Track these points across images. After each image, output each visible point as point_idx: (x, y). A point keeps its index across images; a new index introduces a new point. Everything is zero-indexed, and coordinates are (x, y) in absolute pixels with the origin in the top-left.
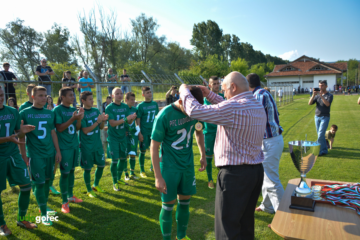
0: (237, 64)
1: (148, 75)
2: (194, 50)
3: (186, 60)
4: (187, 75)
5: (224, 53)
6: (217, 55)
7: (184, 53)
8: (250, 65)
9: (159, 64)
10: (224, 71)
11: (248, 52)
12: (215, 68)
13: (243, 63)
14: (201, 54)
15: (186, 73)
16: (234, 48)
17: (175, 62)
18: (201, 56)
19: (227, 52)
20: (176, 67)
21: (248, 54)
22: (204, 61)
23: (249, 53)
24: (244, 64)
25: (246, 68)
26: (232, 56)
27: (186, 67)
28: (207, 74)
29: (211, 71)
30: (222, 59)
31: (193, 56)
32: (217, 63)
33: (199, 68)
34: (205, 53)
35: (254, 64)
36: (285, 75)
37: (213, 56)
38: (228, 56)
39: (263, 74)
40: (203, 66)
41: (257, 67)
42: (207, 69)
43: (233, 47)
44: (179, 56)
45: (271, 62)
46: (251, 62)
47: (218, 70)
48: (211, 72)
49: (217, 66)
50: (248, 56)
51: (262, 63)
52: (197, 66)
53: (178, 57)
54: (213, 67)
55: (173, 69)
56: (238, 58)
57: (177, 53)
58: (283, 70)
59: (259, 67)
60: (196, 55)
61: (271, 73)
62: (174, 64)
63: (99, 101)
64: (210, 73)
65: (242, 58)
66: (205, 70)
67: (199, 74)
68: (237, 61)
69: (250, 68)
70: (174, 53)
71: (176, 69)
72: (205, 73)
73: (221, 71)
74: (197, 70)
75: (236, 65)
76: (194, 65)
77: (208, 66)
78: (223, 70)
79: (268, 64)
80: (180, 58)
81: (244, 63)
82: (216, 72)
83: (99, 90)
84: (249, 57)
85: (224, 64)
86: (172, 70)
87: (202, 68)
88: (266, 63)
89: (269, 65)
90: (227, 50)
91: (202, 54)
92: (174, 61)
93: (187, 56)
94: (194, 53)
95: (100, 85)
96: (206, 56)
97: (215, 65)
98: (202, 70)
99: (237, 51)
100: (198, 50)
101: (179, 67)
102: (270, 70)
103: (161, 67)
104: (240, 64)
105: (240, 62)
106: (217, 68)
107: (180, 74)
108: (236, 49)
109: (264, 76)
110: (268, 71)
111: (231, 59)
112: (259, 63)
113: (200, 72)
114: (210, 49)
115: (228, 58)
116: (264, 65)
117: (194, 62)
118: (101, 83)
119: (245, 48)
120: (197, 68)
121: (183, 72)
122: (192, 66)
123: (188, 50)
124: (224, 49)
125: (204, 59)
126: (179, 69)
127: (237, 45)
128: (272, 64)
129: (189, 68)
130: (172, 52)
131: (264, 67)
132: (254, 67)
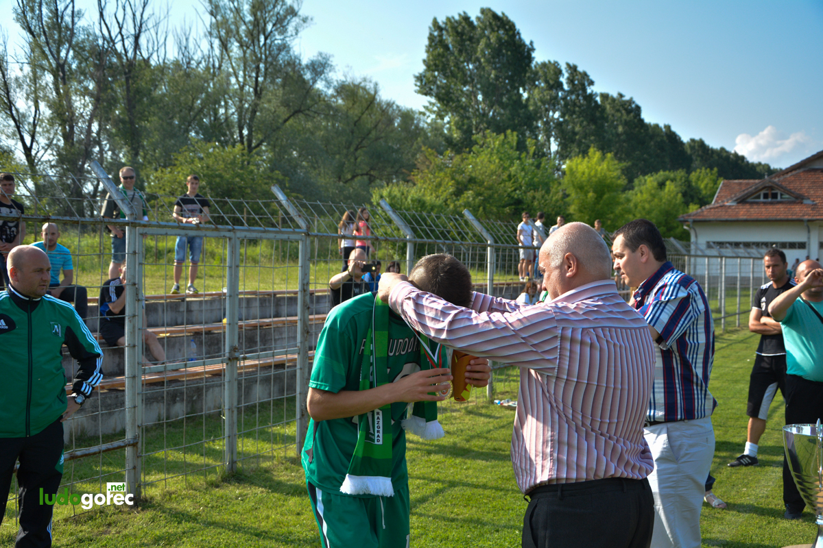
0: (586, 170)
2: (428, 114)
3: (399, 149)
4: (402, 204)
5: (538, 127)
6: (515, 133)
7: (391, 121)
8: (630, 176)
9: (299, 156)
10: (538, 195)
11: (624, 128)
12: (504, 181)
13: (605, 166)
14: (454, 128)
15: (399, 195)
16: (574, 112)
17: (359, 151)
19: (547, 123)
20: (359, 172)
21: (622, 134)
22: (464, 155)
23: (625, 132)
24: (608, 174)
25: (618, 186)
26: (565, 139)
27: (396, 173)
28: (477, 200)
29: (490, 192)
30: (532, 149)
31: (425, 134)
32: (512, 164)
33: (447, 179)
34: (470, 127)
35: (645, 174)
36: (754, 217)
37: (502, 137)
38: (552, 139)
39: (677, 211)
40: (463, 172)
41: (655, 184)
42: (475, 182)
43: (569, 109)
44: (373, 133)
45: (708, 170)
46: (633, 164)
47: (515, 190)
48: (490, 197)
49: (513, 173)
50: (624, 141)
51: (677, 169)
52: (441, 170)
53: (371, 136)
54: (499, 176)
55: (349, 176)
56: (591, 150)
57: (369, 121)
58: (749, 200)
59: (662, 185)
60: (436, 129)
61: (708, 207)
62: (352, 160)
63: (134, 284)
64: (486, 200)
65: (604, 148)
66: (470, 187)
67: (446, 201)
68: (586, 159)
69: (629, 186)
70: (356, 119)
71: (359, 178)
72: (468, 197)
73: (525, 192)
74: (440, 185)
75: (583, 173)
76: (428, 167)
77: (482, 174)
78: (536, 189)
79: (693, 176)
80: (377, 139)
81: (612, 168)
82: (509, 195)
83: (135, 248)
84: (625, 144)
85: (538, 167)
86: (346, 182)
87: (459, 178)
88: (689, 172)
89: (698, 179)
90: (548, 116)
91: (459, 128)
92: (356, 149)
93: (403, 134)
94: (428, 124)
95: (141, 232)
96: (474, 137)
97: (505, 169)
98: (457, 188)
99: (585, 123)
100: (443, 113)
101: (372, 173)
102: (701, 197)
103: (306, 169)
104: (597, 170)
105: (596, 164)
106: (513, 180)
107: (378, 197)
108: (579, 117)
109: (681, 217)
110: (696, 200)
111: (562, 149)
112: (664, 171)
113: (451, 194)
114: (487, 112)
115: (549, 148)
116: (681, 179)
117: (430, 155)
118: (145, 226)
119: (613, 115)
120: (438, 180)
121: (388, 190)
122: (422, 171)
123: (408, 111)
124: (539, 115)
125: (468, 149)
126: (372, 178)
127: (585, 102)
128: (712, 174)
129: (409, 175)
130: (347, 117)
131: (681, 185)
132: (643, 185)
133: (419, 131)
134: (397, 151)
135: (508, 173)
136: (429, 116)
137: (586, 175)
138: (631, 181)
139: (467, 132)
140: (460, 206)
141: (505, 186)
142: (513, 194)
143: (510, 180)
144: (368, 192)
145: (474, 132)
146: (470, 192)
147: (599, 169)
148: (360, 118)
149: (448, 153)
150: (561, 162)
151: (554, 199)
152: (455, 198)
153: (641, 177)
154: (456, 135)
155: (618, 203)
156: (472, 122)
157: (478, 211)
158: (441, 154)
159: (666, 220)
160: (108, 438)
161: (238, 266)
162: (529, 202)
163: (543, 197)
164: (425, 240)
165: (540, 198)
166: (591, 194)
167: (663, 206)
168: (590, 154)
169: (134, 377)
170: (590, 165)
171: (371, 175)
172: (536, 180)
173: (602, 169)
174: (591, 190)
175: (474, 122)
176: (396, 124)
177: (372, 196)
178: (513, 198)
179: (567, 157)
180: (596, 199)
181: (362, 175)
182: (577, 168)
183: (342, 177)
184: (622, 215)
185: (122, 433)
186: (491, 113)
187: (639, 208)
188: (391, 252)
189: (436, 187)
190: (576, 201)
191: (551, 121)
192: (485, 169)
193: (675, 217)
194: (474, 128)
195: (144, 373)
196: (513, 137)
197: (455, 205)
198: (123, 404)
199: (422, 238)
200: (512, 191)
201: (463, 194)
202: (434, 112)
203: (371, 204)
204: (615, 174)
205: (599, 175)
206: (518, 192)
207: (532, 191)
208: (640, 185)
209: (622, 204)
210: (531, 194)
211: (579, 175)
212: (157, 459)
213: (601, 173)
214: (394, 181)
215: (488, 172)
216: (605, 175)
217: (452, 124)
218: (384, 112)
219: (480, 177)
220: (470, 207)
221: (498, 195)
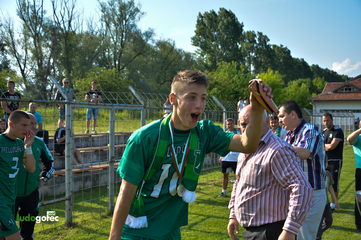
0: (267, 79)
1: (138, 94)
5: (245, 59)
6: (235, 62)
7: (181, 57)
8: (286, 81)
9: (141, 73)
11: (283, 60)
12: (230, 83)
13: (275, 77)
14: (208, 60)
16: (261, 53)
17: (167, 71)
18: (209, 64)
19: (249, 58)
20: (167, 80)
21: (282, 63)
22: (213, 72)
23: (284, 62)
25: (280, 85)
26: (257, 65)
28: (219, 92)
29: (224, 88)
30: (243, 70)
31: (196, 63)
32: (234, 75)
34: (215, 59)
35: (292, 80)
36: (341, 99)
37: (229, 64)
38: (251, 65)
39: (307, 96)
40: (213, 80)
41: (297, 84)
42: (218, 84)
43: (258, 52)
44: (173, 63)
45: (320, 78)
46: (288, 76)
47: (235, 87)
48: (224, 90)
49: (234, 80)
51: (305, 78)
55: (162, 82)
56: (269, 70)
57: (171, 57)
58: (339, 91)
59: (300, 85)
60: (201, 61)
61: (320, 94)
62: (164, 75)
63: (69, 129)
64: (223, 92)
65: (274, 69)
66: (215, 86)
68: (266, 74)
69: (286, 85)
70: (165, 57)
71: (167, 82)
72: (215, 91)
73: (240, 88)
75: (265, 80)
77: (221, 81)
79: (314, 81)
80: (175, 65)
82: (232, 90)
83: (69, 113)
84: (283, 67)
85: (246, 77)
86: (161, 84)
87: (211, 82)
88: (312, 79)
89: (316, 82)
90: (249, 55)
91: (210, 60)
93: (186, 63)
94: (197, 59)
95: (72, 106)
96: (217, 64)
97: (231, 78)
98: (210, 87)
99: (266, 58)
100: (203, 54)
102: (317, 90)
103: (143, 78)
104: (271, 79)
105: (271, 76)
106: (234, 83)
108: (263, 55)
109: (308, 99)
110: (315, 91)
111: (256, 69)
112: (301, 79)
114: (223, 53)
115: (250, 69)
116: (308, 82)
118: (74, 104)
119: (278, 54)
123: (188, 53)
124: (245, 54)
125: (214, 70)
127: (266, 49)
128: (322, 80)
130: (162, 56)
131: (308, 85)
132: (292, 85)
133: (193, 62)
135: (232, 80)
136: (197, 55)
138: (286, 83)
139: (214, 63)
140: (211, 94)
141: (231, 86)
145: (217, 62)
146: (216, 88)
147: (272, 78)
148: (167, 56)
149: (206, 71)
150: (256, 75)
152: (209, 91)
153: (291, 81)
154: (209, 63)
155: (281, 93)
156: (216, 58)
157: (219, 96)
159: (302, 100)
160: (58, 196)
161: (114, 121)
162: (242, 93)
165: (246, 91)
167: (301, 94)
169: (69, 170)
170: (268, 76)
172: (244, 83)
173: (273, 78)
175: (217, 58)
176: (183, 59)
178: (234, 91)
179: (258, 73)
182: (263, 78)
183: (159, 82)
184: (282, 98)
185: (64, 194)
186: (225, 54)
187: (290, 95)
191: (251, 57)
192: (222, 78)
193: (306, 99)
194: (217, 60)
195: (74, 168)
196: (235, 64)
197: (209, 94)
198: (64, 181)
200: (234, 88)
201: (212, 89)
202: (200, 53)
204: (279, 80)
205: (272, 81)
206: (236, 88)
207: (243, 88)
208: (290, 85)
209: (282, 93)
212: (79, 206)
215: (224, 79)
216: (275, 80)
217: (207, 58)
218: (177, 53)
219: (220, 82)
220: (216, 95)
221: (228, 90)
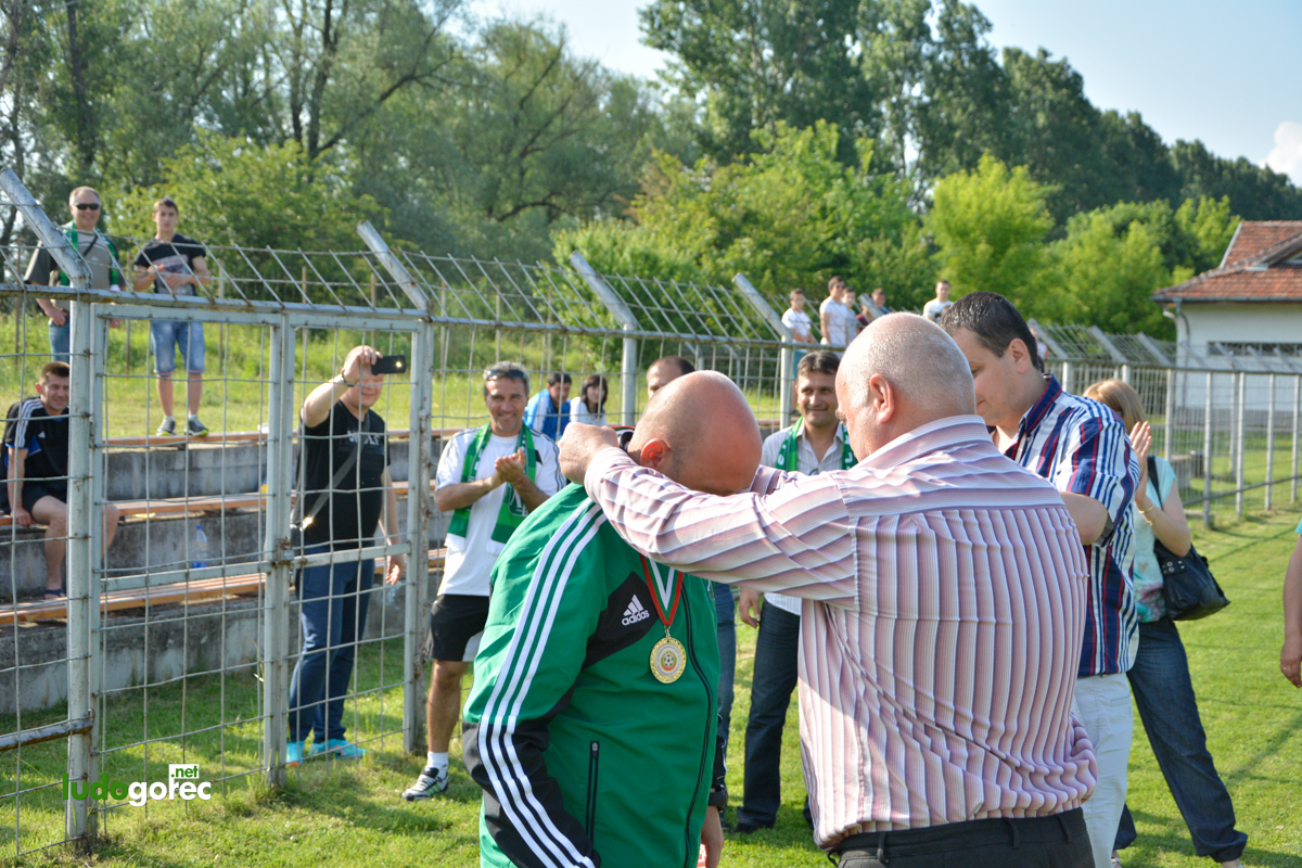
0: (975, 201)
2: (664, 85)
3: (607, 154)
4: (613, 261)
5: (879, 114)
6: (834, 126)
7: (591, 99)
8: (1061, 211)
9: (411, 167)
10: (879, 247)
11: (1047, 117)
12: (813, 219)
13: (1011, 192)
14: (714, 114)
15: (607, 245)
16: (951, 86)
17: (529, 158)
18: (717, 129)
19: (894, 107)
20: (529, 198)
21: (1044, 129)
22: (736, 168)
23: (1050, 126)
24: (1016, 205)
25: (1034, 231)
26: (933, 138)
27: (600, 202)
28: (760, 257)
29: (784, 241)
30: (866, 159)
31: (659, 126)
32: (829, 185)
33: (700, 215)
34: (747, 110)
35: (1088, 207)
37: (809, 132)
38: (907, 138)
39: (1151, 281)
40: (730, 201)
41: (1109, 228)
42: (756, 222)
43: (939, 79)
44: (557, 121)
45: (1212, 201)
46: (1067, 189)
47: (834, 237)
48: (786, 250)
49: (830, 204)
51: (1153, 199)
52: (690, 196)
53: (551, 128)
54: (803, 209)
55: (509, 208)
56: (985, 160)
57: (549, 98)
58: (1293, 261)
59: (1121, 230)
60: (681, 117)
61: (1211, 273)
62: (515, 176)
64: (777, 257)
65: (1009, 154)
66: (746, 229)
67: (698, 258)
68: (974, 178)
69: (1058, 233)
70: (523, 94)
71: (528, 210)
72: (743, 251)
74: (686, 226)
75: (969, 206)
76: (664, 191)
77: (771, 205)
78: (874, 236)
79: (1184, 211)
80: (565, 133)
81: (1024, 196)
82: (822, 247)
84: (1050, 149)
85: (879, 192)
86: (502, 219)
87: (725, 212)
88: (1175, 205)
89: (1192, 219)
90: (900, 93)
91: (725, 114)
92: (523, 155)
93: (616, 126)
94: (666, 107)
96: (754, 133)
97: (814, 195)
98: (721, 232)
99: (972, 107)
100: (693, 84)
101: (554, 200)
102: (1198, 254)
103: (424, 192)
104: (994, 201)
105: (993, 187)
106: (830, 219)
107: (566, 248)
108: (958, 95)
109: (1158, 292)
110: (1189, 261)
111: (927, 157)
112: (1127, 202)
113: (709, 245)
114: (780, 82)
115: (902, 156)
116: (1159, 219)
117: (668, 166)
119: (1028, 93)
120: (684, 215)
121: (588, 234)
122: (652, 199)
123: (626, 81)
124: (882, 90)
125: (742, 157)
126: (554, 212)
127: (973, 66)
128: (1217, 210)
129: (627, 207)
130: (506, 90)
131: (1159, 231)
132: (1085, 229)
133: (645, 121)
134: (602, 158)
135: (819, 203)
136: (667, 90)
137: (974, 209)
138: (1061, 220)
139: (741, 124)
140: (727, 267)
141: (814, 230)
142: (830, 245)
143: (824, 217)
144: (547, 239)
145: (754, 122)
146: (747, 240)
147: (999, 196)
148: (531, 92)
149: (705, 162)
150: (925, 184)
151: (909, 254)
152: (715, 252)
153: (1081, 215)
154: (720, 128)
155: (1035, 265)
156: (750, 102)
157: (762, 277)
158: (691, 165)
159: (1129, 300)
162: (862, 261)
163: (888, 251)
164: (660, 333)
165: (882, 253)
166: (983, 247)
167: (1123, 272)
168: (981, 167)
170: (981, 189)
171: (552, 206)
172: (875, 217)
173: (1005, 198)
174: (983, 239)
175: (755, 103)
176: (602, 106)
177: (553, 245)
178: (830, 252)
179: (936, 172)
180: (993, 256)
181: (534, 205)
182: (956, 195)
183: (495, 209)
184: (1043, 288)
186: (788, 87)
187: (1077, 274)
188: (591, 356)
189: (680, 229)
190: (954, 260)
191: (907, 101)
192: (774, 197)
193: (1147, 292)
194: (754, 114)
196: (830, 135)
197: (716, 266)
199: (653, 329)
200: (828, 240)
201: (732, 243)
202: (677, 82)
203: (553, 262)
204: (1030, 208)
205: (998, 210)
206: (839, 240)
207: (867, 240)
208: (1078, 230)
209: (1044, 267)
210: (864, 245)
211: (959, 209)
213: (1002, 206)
214: (598, 217)
215: (783, 200)
216: (1011, 209)
217: (711, 106)
218: (578, 81)
219: (766, 211)
220: (746, 269)
221: (801, 248)
